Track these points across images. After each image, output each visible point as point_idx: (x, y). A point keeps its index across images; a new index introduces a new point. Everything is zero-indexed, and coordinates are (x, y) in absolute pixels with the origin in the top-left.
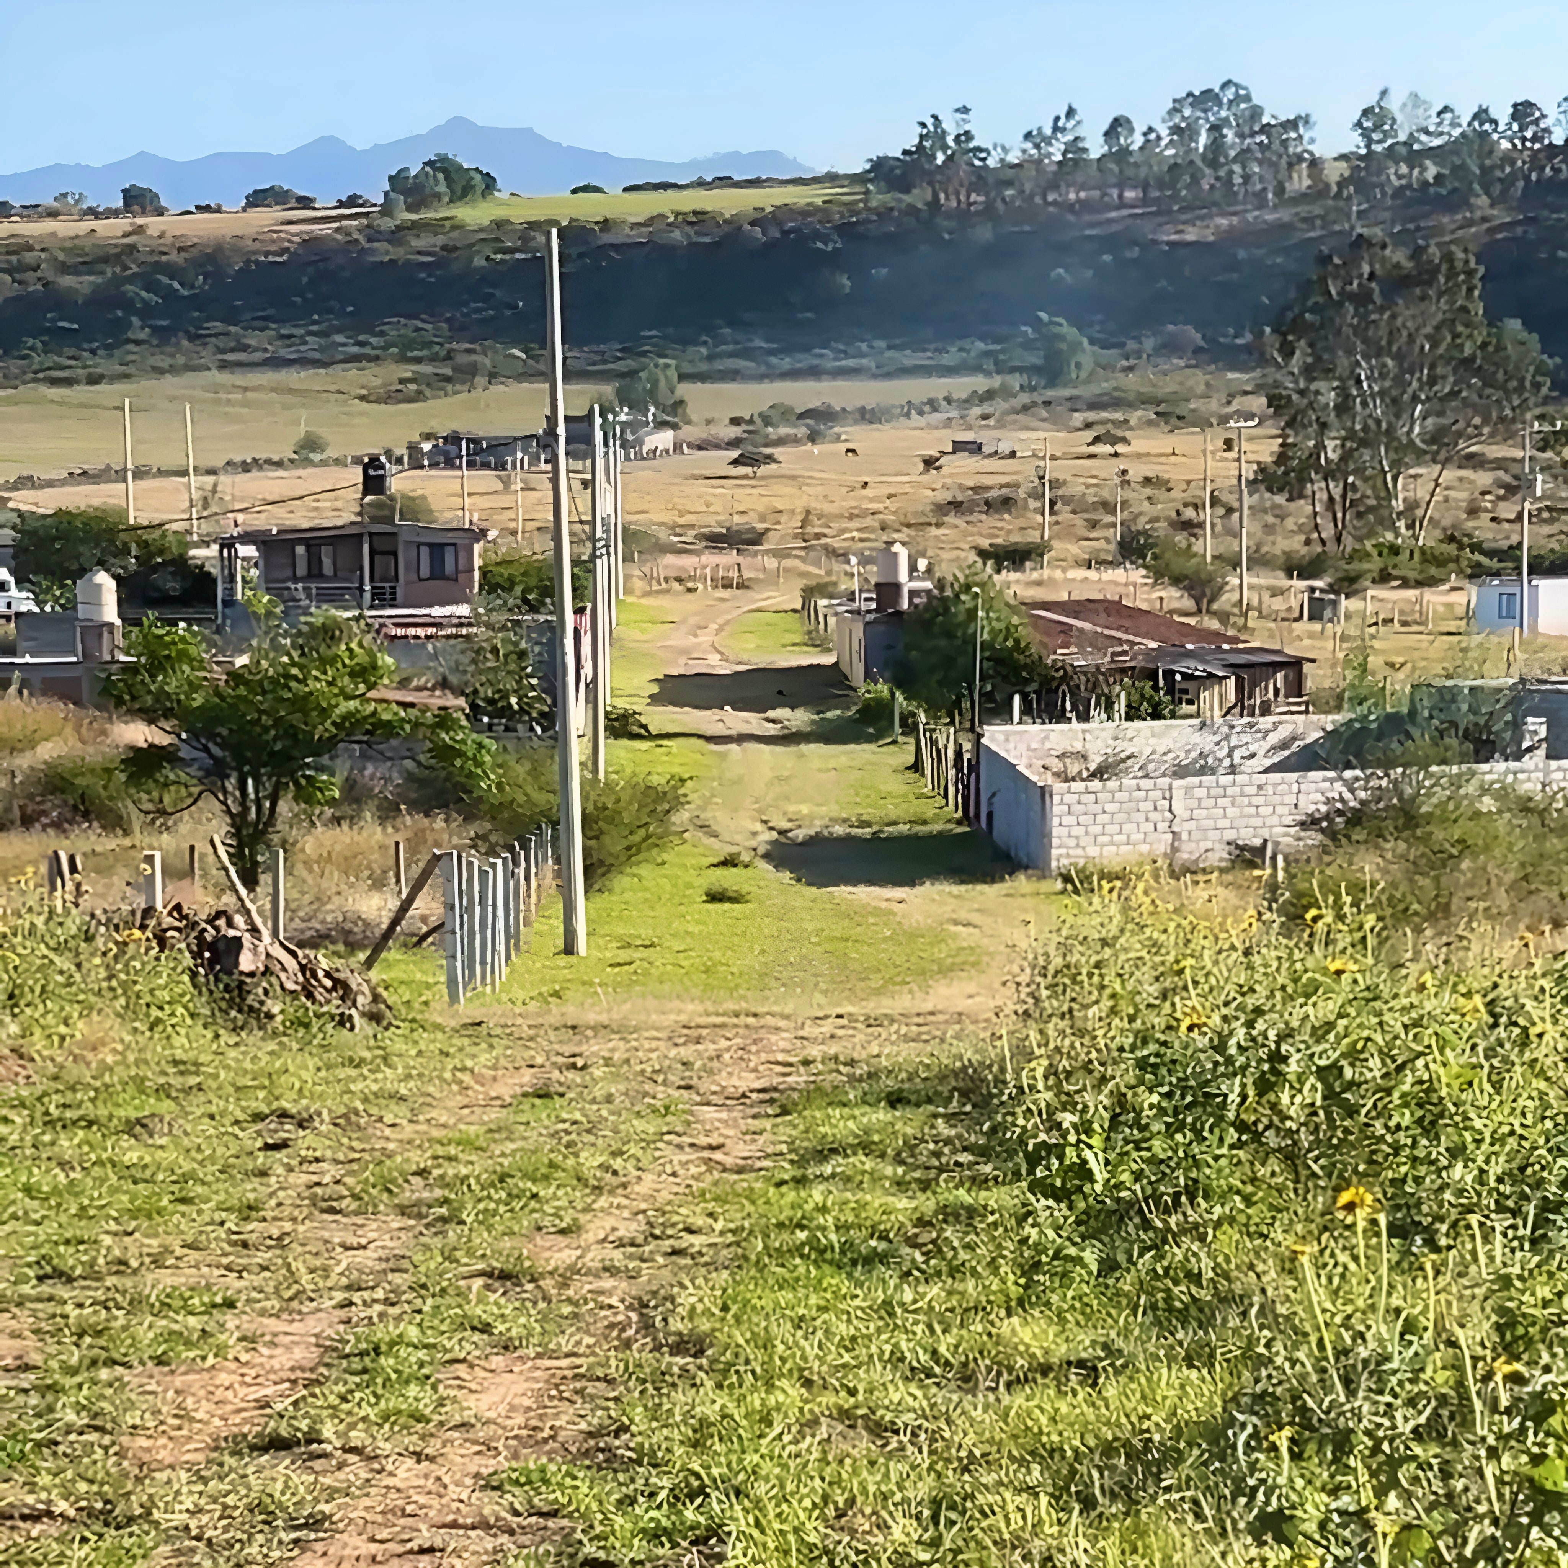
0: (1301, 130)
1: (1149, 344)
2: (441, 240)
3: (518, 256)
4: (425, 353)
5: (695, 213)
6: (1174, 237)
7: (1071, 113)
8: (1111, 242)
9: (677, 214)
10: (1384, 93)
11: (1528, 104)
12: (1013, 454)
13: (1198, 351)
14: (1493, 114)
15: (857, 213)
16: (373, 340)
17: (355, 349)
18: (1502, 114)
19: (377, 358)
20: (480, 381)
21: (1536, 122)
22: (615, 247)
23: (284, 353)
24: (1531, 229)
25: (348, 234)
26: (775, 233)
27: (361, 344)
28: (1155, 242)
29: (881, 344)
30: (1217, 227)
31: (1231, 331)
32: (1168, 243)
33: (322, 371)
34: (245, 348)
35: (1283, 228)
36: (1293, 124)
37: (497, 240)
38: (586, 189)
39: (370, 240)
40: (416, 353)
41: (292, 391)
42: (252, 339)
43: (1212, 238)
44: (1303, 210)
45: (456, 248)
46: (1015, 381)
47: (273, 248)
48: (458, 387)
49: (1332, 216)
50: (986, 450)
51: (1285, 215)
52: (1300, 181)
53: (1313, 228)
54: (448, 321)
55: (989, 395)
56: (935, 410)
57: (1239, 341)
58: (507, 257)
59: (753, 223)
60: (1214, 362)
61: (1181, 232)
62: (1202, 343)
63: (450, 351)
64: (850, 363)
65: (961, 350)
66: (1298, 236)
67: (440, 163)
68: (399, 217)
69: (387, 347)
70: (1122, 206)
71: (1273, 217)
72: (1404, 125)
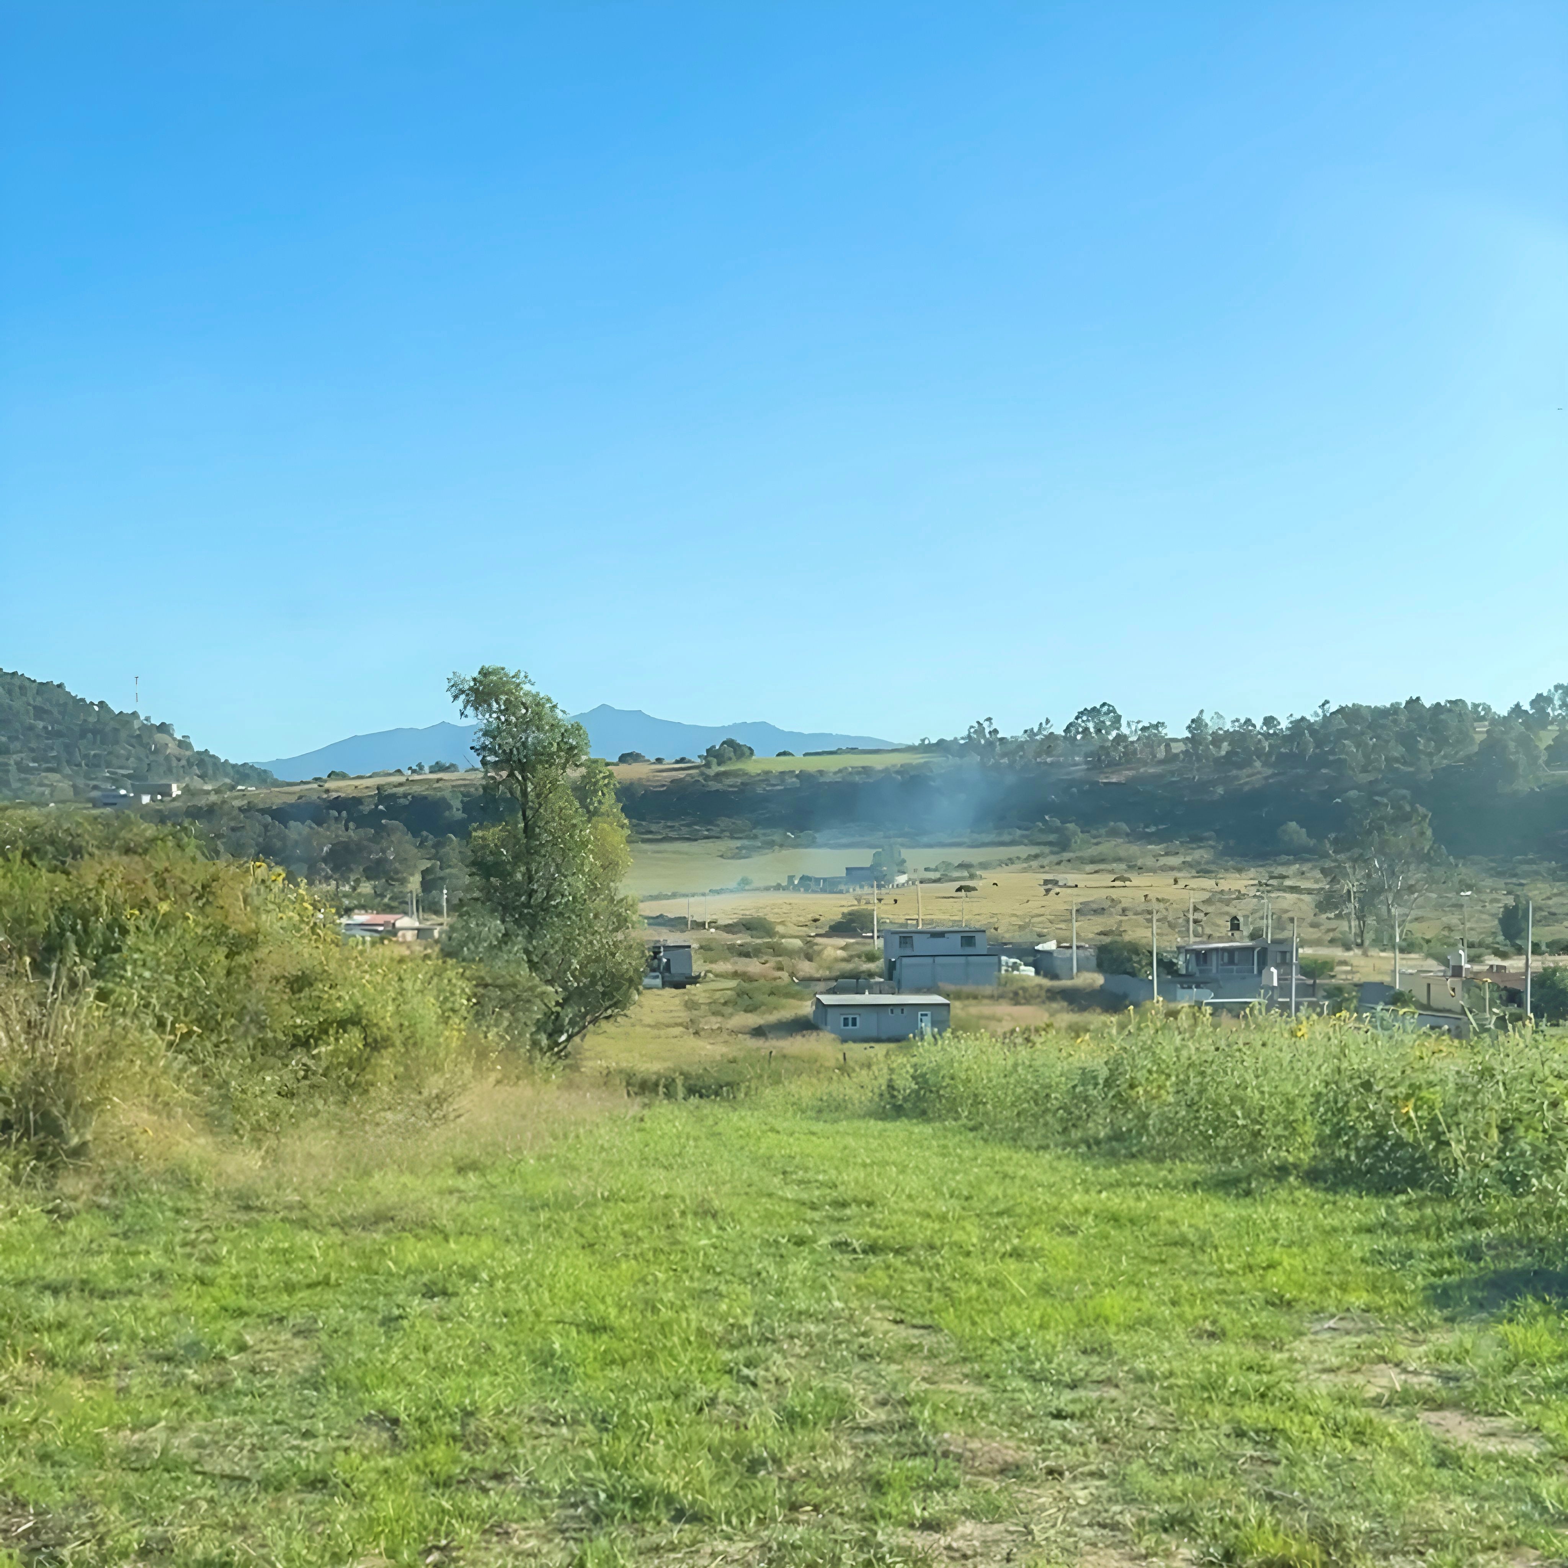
1: (1103, 831)
2: (739, 781)
3: (778, 788)
4: (742, 835)
6: (1106, 781)
7: (1048, 721)
8: (1076, 782)
9: (853, 768)
10: (1202, 712)
11: (1272, 718)
12: (1076, 886)
13: (1127, 835)
14: (1254, 721)
16: (715, 828)
17: (706, 833)
18: (1258, 723)
19: (719, 837)
21: (1275, 726)
22: (825, 783)
23: (671, 834)
24: (1284, 777)
27: (709, 830)
28: (1098, 783)
30: (1126, 775)
31: (1142, 825)
32: (1104, 783)
34: (651, 832)
35: (1160, 776)
36: (1156, 726)
38: (784, 754)
39: (705, 780)
40: (739, 835)
41: (680, 853)
42: (653, 828)
43: (1124, 781)
44: (1167, 767)
45: (747, 784)
46: (1047, 849)
49: (1183, 770)
50: (1060, 883)
51: (1158, 770)
52: (1161, 753)
53: (1174, 776)
54: (748, 819)
55: (1036, 857)
56: (1013, 863)
57: (1148, 830)
60: (1139, 840)
61: (1108, 778)
62: (1129, 831)
63: (755, 834)
66: (1167, 780)
67: (730, 743)
68: (716, 769)
69: (723, 831)
70: (1076, 765)
71: (1151, 770)
72: (1212, 727)
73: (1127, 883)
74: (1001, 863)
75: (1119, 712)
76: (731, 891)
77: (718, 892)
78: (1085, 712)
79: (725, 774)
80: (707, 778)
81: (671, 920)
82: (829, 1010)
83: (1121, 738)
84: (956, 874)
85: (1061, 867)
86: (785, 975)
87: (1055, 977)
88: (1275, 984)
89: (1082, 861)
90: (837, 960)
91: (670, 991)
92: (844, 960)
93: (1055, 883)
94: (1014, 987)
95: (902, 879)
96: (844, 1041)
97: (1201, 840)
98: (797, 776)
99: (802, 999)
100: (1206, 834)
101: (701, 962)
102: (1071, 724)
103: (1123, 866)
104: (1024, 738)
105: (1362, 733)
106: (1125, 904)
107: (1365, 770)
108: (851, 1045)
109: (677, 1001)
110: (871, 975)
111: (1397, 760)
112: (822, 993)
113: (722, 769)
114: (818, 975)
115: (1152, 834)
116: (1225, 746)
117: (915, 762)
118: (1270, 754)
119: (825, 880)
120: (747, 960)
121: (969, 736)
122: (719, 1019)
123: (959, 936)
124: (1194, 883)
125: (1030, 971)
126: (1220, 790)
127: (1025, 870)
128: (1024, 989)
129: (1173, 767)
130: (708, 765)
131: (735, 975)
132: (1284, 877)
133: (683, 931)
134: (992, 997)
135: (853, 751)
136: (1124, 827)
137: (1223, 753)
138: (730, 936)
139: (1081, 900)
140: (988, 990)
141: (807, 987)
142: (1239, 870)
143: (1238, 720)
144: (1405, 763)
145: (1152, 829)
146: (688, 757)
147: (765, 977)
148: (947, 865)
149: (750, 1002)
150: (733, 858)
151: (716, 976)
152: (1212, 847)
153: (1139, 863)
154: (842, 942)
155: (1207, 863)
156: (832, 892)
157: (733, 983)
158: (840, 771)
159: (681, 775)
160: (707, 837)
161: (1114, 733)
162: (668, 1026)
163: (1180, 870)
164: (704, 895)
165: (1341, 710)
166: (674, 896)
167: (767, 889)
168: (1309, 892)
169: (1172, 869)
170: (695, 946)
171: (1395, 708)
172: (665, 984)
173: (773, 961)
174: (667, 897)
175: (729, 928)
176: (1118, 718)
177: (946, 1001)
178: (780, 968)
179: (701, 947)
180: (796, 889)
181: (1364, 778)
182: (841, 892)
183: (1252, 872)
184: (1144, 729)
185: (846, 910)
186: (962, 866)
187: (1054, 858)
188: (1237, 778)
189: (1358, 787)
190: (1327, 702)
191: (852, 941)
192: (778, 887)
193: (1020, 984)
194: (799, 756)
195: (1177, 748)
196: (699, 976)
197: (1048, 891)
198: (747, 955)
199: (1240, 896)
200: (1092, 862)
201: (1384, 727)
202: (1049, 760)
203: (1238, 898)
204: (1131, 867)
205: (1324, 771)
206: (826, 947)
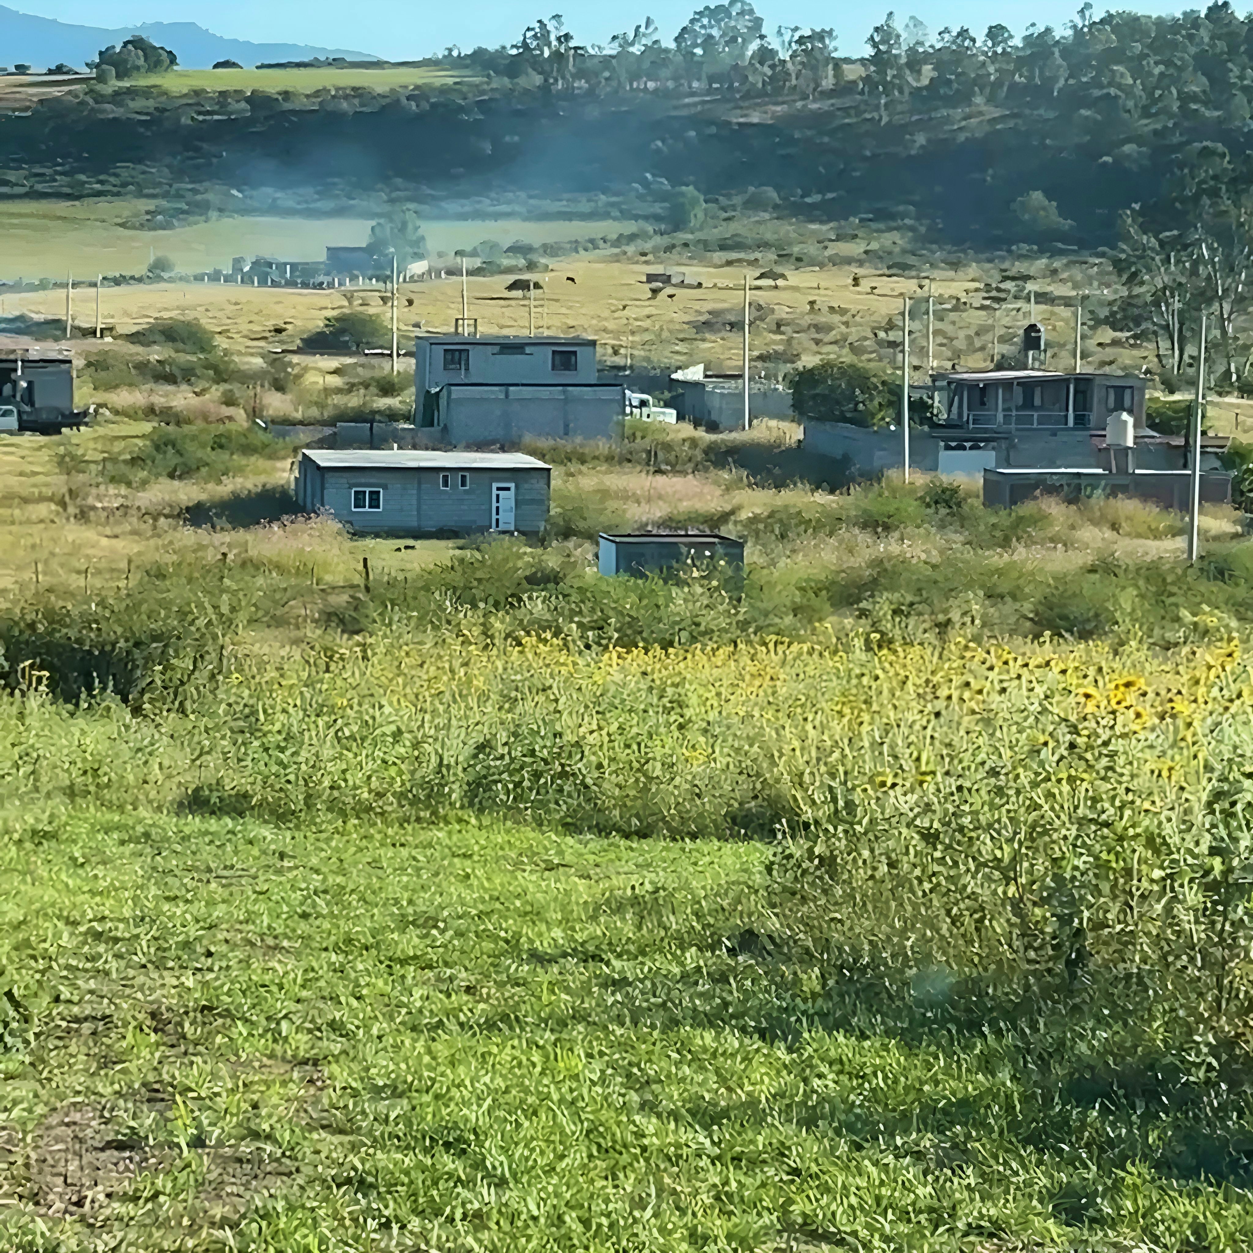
0: (827, 41)
1: (737, 200)
2: (151, 103)
3: (216, 117)
4: (157, 191)
5: (354, 89)
6: (742, 120)
7: (648, 22)
8: (694, 121)
9: (337, 89)
10: (890, 15)
11: (1001, 28)
12: (700, 285)
13: (776, 207)
14: (972, 33)
15: (483, 92)
16: (112, 179)
17: (98, 186)
18: (980, 36)
19: (118, 194)
20: (214, 214)
21: (1005, 41)
22: (294, 112)
23: (39, 187)
24: (1020, 121)
25: (77, 96)
26: (426, 106)
27: (101, 182)
28: (729, 123)
29: (522, 195)
30: (774, 112)
31: (799, 191)
32: (740, 124)
33: (77, 203)
34: (6, 183)
35: (828, 115)
36: (821, 37)
37: (198, 104)
38: (225, 64)
39: (97, 102)
40: (151, 191)
42: (11, 176)
43: (770, 122)
44: (838, 102)
45: (165, 110)
46: (649, 227)
47: (17, 105)
48: (197, 218)
49: (863, 107)
50: (674, 281)
51: (823, 105)
52: (828, 80)
53: (849, 116)
54: (168, 166)
55: (632, 237)
56: (596, 247)
57: (808, 200)
58: (208, 118)
59: (408, 98)
60: (795, 216)
61: (745, 116)
62: (778, 201)
63: (178, 190)
64: (504, 208)
65: (589, 200)
66: (837, 123)
67: (137, 43)
68: (114, 84)
69: (124, 185)
70: (693, 94)
71: (814, 106)
72: (906, 40)
73: (780, 282)
74: (575, 246)
75: (758, 14)
76: (140, 280)
77: (117, 281)
78: (708, 12)
79: (131, 92)
80: (99, 98)
81: (39, 324)
82: (328, 475)
83: (765, 54)
84: (506, 262)
85: (674, 256)
86: (240, 414)
87: (713, 427)
88: (1130, 443)
89: (706, 246)
90: (328, 391)
91: (29, 439)
92: (338, 391)
93: (667, 279)
94: (647, 443)
95: (418, 267)
96: (357, 534)
97: (892, 216)
98: (248, 100)
99: (273, 456)
100: (901, 208)
101: (87, 389)
102: (684, 29)
103: (772, 256)
104: (611, 50)
105: (1144, 56)
106: (782, 313)
107: (1146, 113)
108: (370, 542)
109: (45, 455)
110: (392, 416)
111: (1194, 98)
112: (308, 446)
113: (126, 84)
114: (299, 415)
115: (813, 206)
116: (928, 71)
117: (438, 82)
118: (998, 84)
119: (294, 266)
120: (171, 388)
121: (525, 44)
122: (123, 490)
123: (549, 350)
124: (886, 285)
125: (670, 415)
126: (921, 139)
127: (616, 259)
128: (668, 447)
129: (847, 101)
130: (101, 78)
131: (150, 412)
132: (1026, 278)
133: (56, 339)
134: (609, 459)
135: (337, 62)
136: (771, 193)
137: (925, 82)
138: (139, 349)
139: (710, 306)
140: (603, 446)
141: (284, 435)
142: (955, 265)
143: (947, 30)
144: (1205, 104)
145: (816, 198)
146: (70, 64)
147: (205, 418)
148: (493, 246)
149: (177, 460)
150: (142, 227)
151: (117, 413)
152: (912, 229)
153: (796, 250)
154: (333, 363)
155: (904, 252)
156: (305, 285)
157: (147, 427)
158: (317, 93)
159: (56, 92)
160: (98, 194)
161: (754, 46)
162: (26, 501)
163: (861, 263)
164: (94, 285)
165: (1108, 19)
166: (43, 286)
167: (199, 278)
168: (1067, 302)
169: (848, 261)
170: (79, 363)
171: (1192, 19)
172: (23, 427)
173: (216, 392)
174: (32, 288)
175: (135, 338)
176: (758, 23)
177: (541, 464)
178: (229, 401)
179: (89, 364)
180: (247, 280)
181: (1146, 126)
182: (320, 286)
183: (973, 270)
184: (801, 41)
185: (330, 314)
186: (515, 249)
187: (665, 240)
188: (948, 120)
189: (1138, 140)
190: (1088, 6)
191: (348, 360)
192: (215, 277)
193: (661, 437)
194: (249, 68)
195: (852, 73)
196: (85, 413)
197: (655, 291)
198: (171, 379)
199: (959, 306)
200: (723, 247)
201: (1174, 45)
202: (651, 85)
203: (955, 309)
204: (783, 257)
205: (1084, 112)
206: (306, 369)
